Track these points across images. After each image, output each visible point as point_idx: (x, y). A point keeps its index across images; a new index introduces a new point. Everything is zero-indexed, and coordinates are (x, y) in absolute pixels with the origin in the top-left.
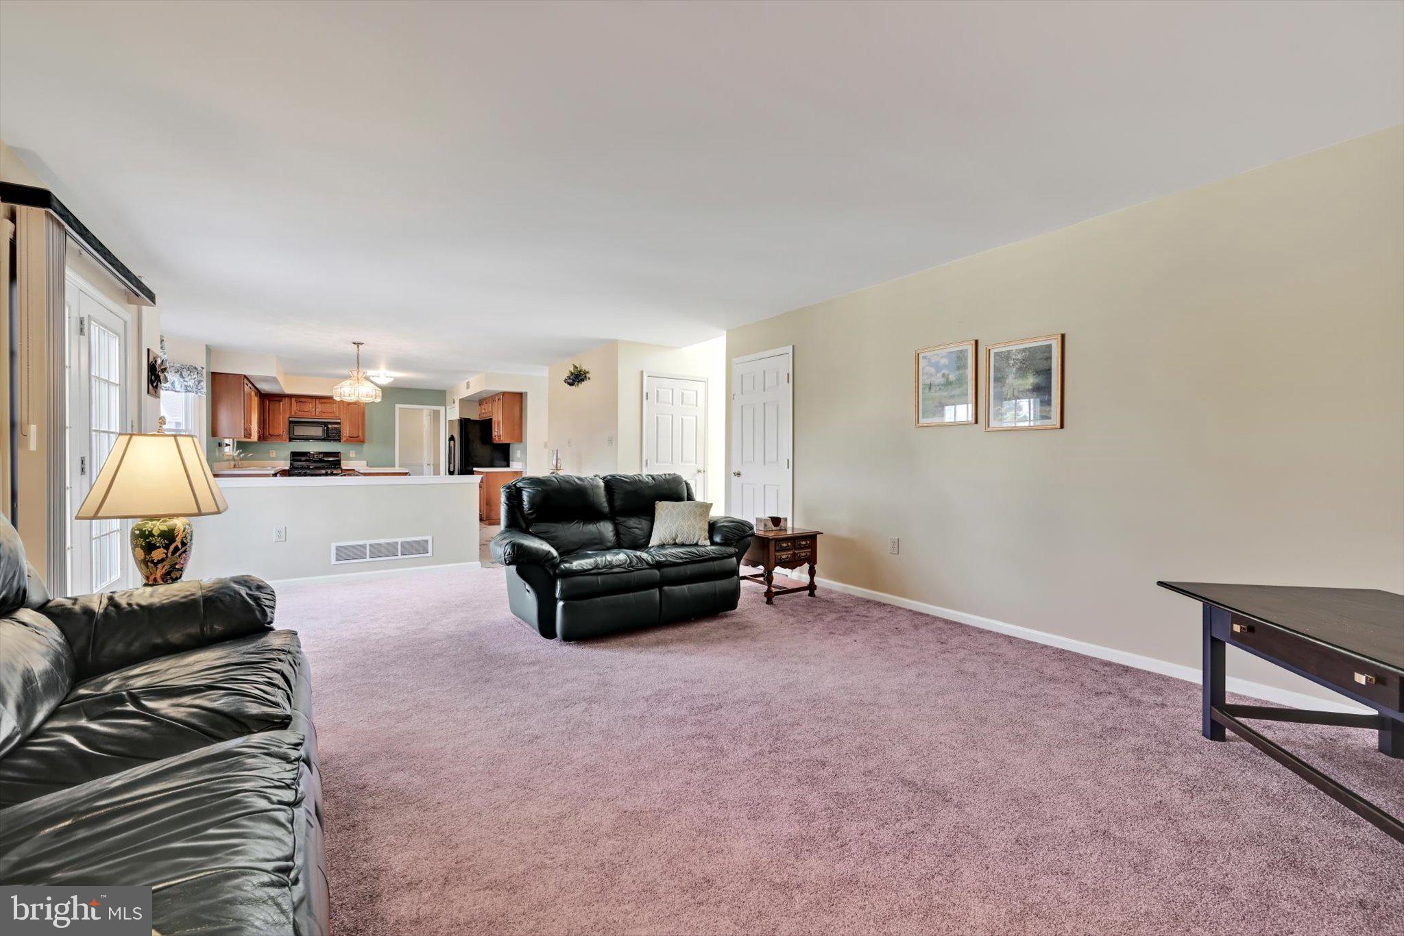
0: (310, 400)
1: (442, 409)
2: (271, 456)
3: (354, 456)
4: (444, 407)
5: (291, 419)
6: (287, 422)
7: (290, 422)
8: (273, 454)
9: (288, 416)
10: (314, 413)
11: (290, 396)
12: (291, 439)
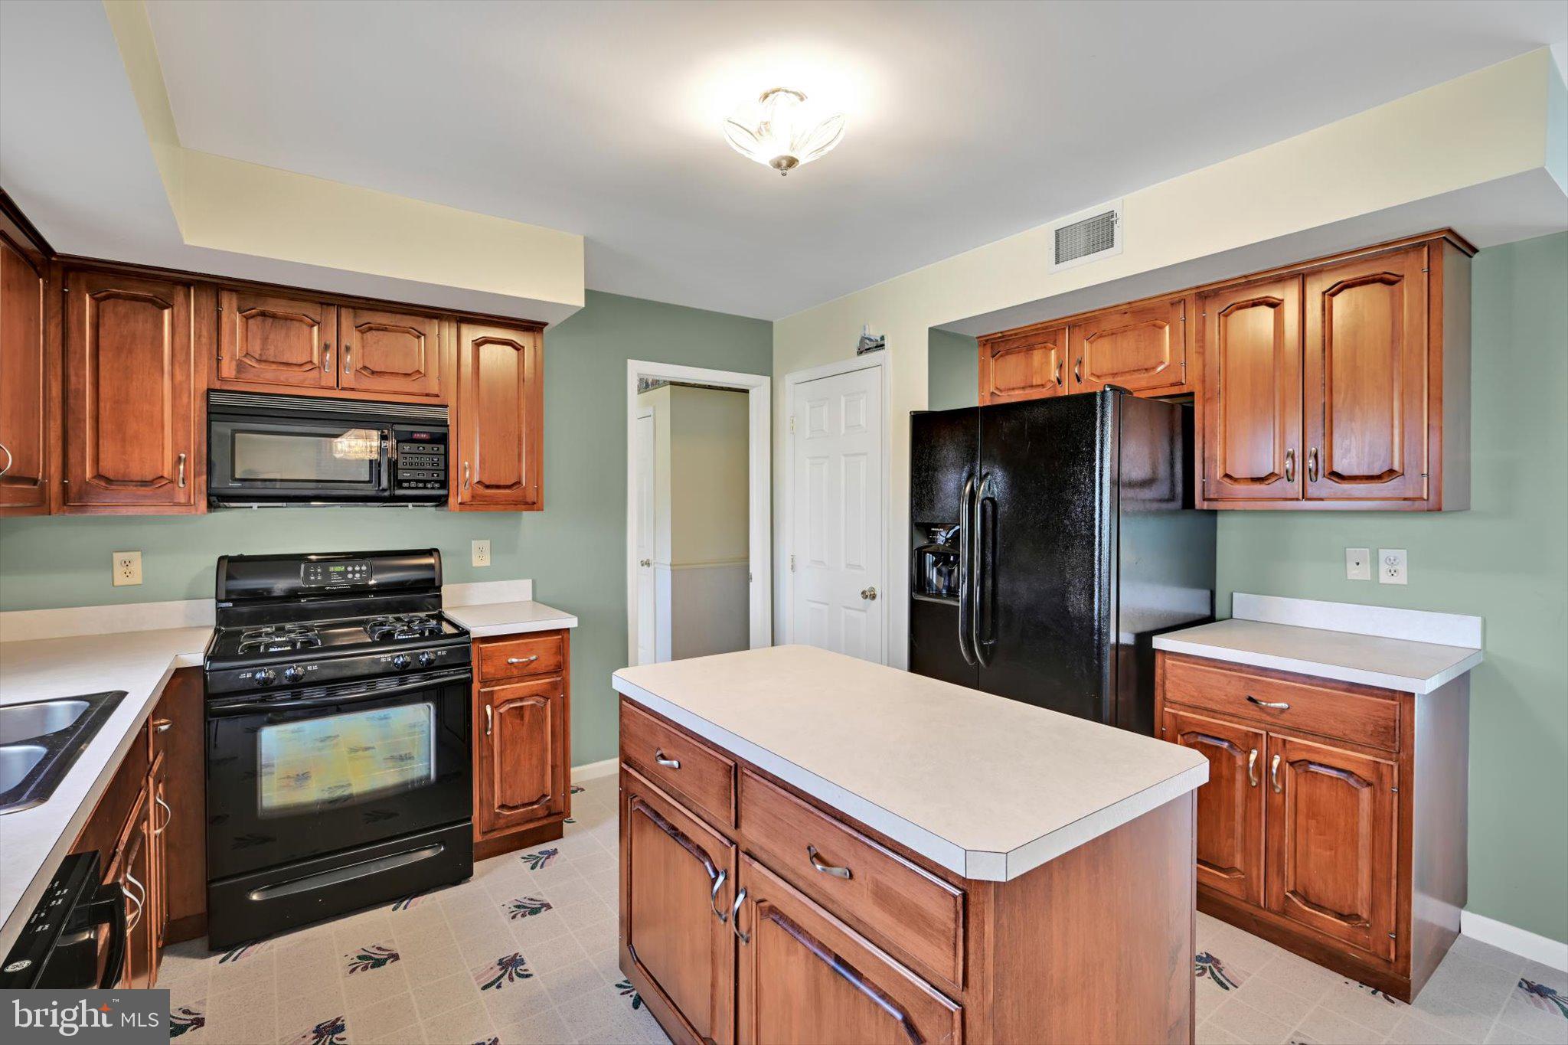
0: (313, 311)
1: (758, 386)
2: (120, 579)
3: (487, 562)
4: (768, 379)
5: (217, 399)
6: (196, 410)
7: (215, 413)
8: (130, 571)
9: (199, 382)
10: (330, 371)
11: (213, 286)
12: (217, 500)
